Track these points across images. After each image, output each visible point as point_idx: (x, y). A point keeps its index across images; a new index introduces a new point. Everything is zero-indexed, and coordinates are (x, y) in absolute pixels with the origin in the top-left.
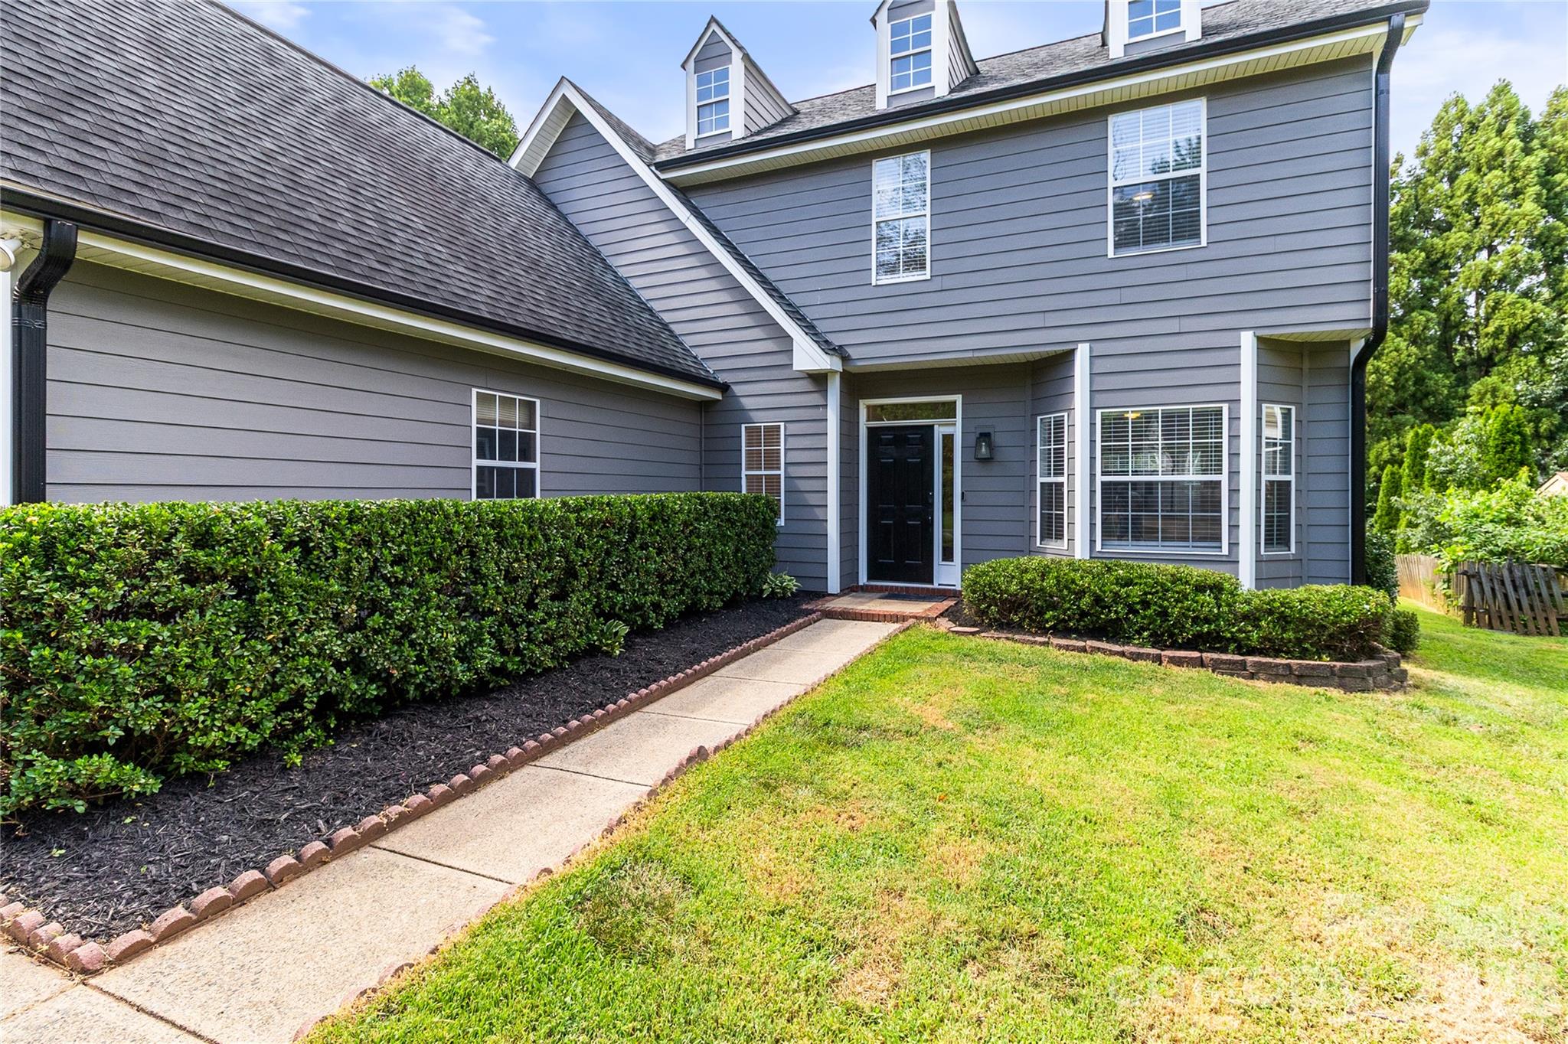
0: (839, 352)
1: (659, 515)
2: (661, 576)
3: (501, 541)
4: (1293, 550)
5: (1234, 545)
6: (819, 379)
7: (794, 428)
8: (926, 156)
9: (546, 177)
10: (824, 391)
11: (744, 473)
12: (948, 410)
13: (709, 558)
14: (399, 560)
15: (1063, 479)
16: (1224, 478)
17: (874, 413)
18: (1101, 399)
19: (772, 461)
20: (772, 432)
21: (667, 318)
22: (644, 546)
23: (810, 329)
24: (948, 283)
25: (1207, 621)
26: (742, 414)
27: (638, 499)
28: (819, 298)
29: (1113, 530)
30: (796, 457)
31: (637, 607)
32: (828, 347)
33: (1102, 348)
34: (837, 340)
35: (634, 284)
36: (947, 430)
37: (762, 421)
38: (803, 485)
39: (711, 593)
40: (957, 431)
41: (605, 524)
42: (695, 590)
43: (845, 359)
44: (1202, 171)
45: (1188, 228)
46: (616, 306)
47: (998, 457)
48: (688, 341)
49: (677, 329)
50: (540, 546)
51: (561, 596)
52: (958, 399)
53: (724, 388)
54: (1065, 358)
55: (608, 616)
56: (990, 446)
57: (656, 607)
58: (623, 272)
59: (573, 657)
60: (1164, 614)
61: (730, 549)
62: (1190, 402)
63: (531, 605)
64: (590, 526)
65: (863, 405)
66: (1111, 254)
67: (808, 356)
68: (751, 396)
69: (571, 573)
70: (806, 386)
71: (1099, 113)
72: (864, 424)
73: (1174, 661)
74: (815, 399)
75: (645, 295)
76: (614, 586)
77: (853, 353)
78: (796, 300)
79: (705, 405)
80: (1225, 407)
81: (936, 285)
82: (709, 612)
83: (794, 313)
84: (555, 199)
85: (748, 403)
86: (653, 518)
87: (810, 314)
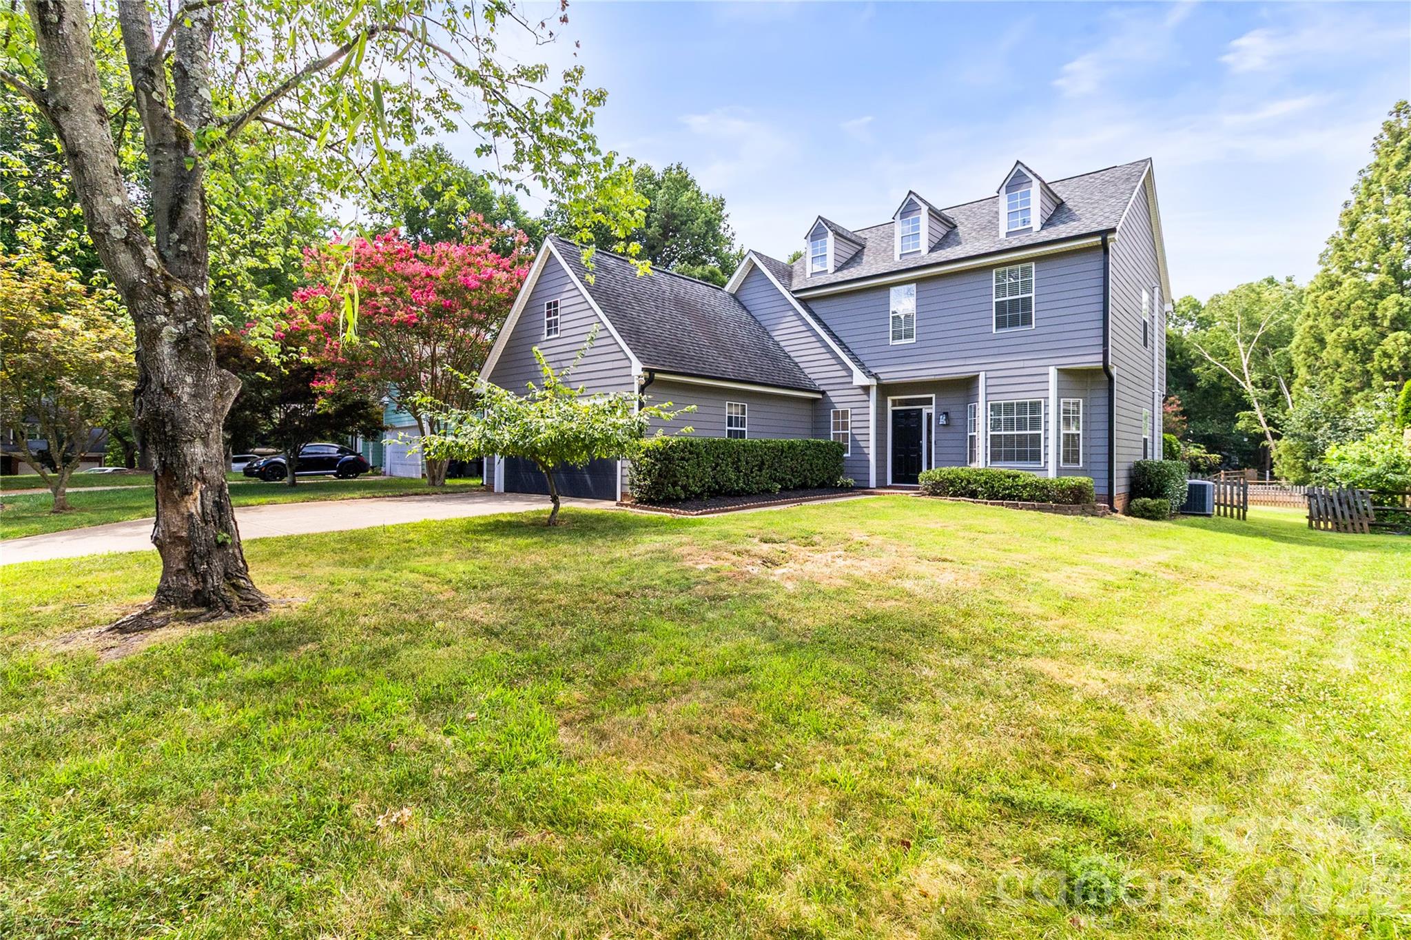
0: (875, 376)
1: (792, 446)
2: (792, 469)
3: (745, 451)
4: (1081, 465)
5: (1046, 462)
6: (866, 389)
7: (855, 411)
8: (914, 285)
9: (742, 293)
10: (868, 394)
11: (832, 432)
12: (929, 401)
13: (811, 465)
14: (723, 454)
15: (975, 434)
16: (1042, 432)
17: (894, 403)
18: (989, 397)
19: (845, 426)
20: (845, 413)
21: (797, 360)
22: (786, 457)
23: (861, 365)
24: (924, 343)
25: (1008, 489)
26: (832, 405)
27: (785, 440)
28: (866, 351)
29: (995, 457)
30: (855, 424)
31: (783, 479)
32: (869, 374)
33: (990, 374)
34: (874, 371)
35: (782, 344)
36: (929, 411)
37: (840, 407)
38: (858, 438)
39: (812, 479)
40: (933, 411)
41: (773, 448)
42: (806, 477)
43: (878, 379)
44: (1033, 295)
45: (1027, 320)
46: (775, 359)
47: (952, 423)
48: (807, 371)
49: (801, 365)
50: (755, 454)
51: (760, 470)
52: (933, 396)
53: (823, 393)
54: (976, 378)
55: (775, 481)
56: (947, 419)
57: (790, 480)
58: (777, 339)
59: (763, 491)
60: (993, 487)
61: (820, 462)
62: (1027, 398)
63: (752, 472)
64: (769, 448)
65: (890, 399)
66: (994, 332)
67: (860, 379)
68: (835, 396)
69: (763, 463)
70: (860, 391)
71: (989, 268)
72: (890, 408)
73: (991, 504)
74: (865, 398)
75: (787, 349)
76: (776, 470)
77: (881, 376)
78: (855, 352)
79: (814, 400)
80: (1043, 400)
81: (919, 345)
82: (811, 487)
83: (855, 359)
84: (745, 304)
85: (834, 400)
86: (789, 448)
87: (862, 358)
